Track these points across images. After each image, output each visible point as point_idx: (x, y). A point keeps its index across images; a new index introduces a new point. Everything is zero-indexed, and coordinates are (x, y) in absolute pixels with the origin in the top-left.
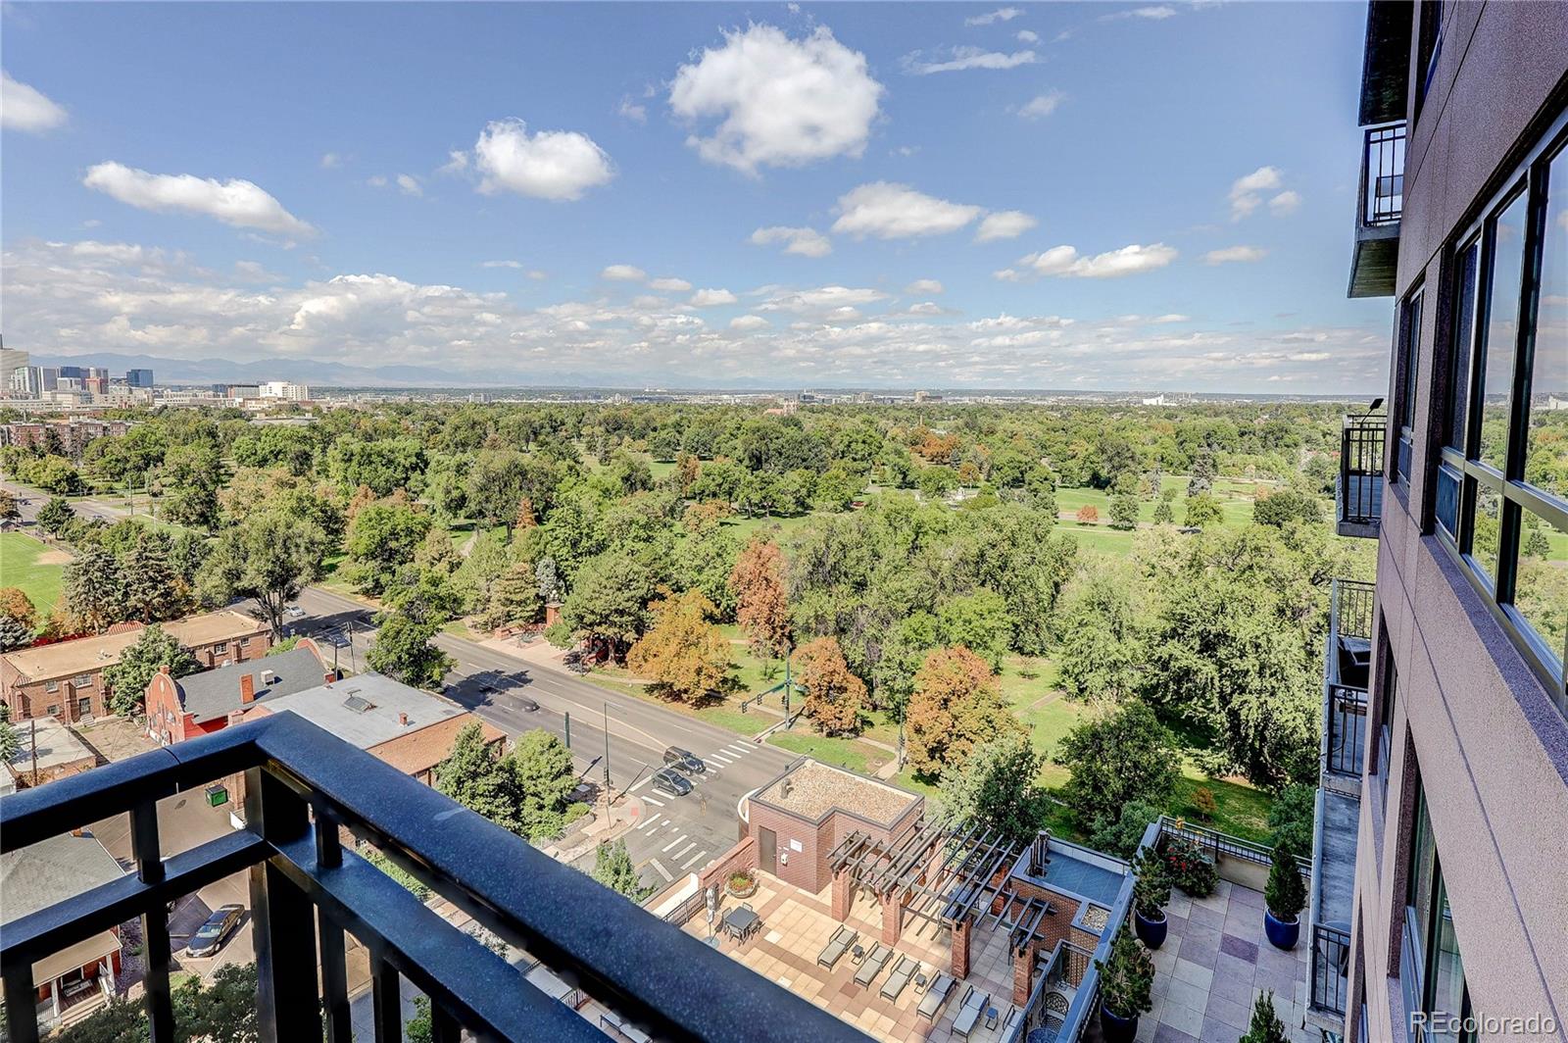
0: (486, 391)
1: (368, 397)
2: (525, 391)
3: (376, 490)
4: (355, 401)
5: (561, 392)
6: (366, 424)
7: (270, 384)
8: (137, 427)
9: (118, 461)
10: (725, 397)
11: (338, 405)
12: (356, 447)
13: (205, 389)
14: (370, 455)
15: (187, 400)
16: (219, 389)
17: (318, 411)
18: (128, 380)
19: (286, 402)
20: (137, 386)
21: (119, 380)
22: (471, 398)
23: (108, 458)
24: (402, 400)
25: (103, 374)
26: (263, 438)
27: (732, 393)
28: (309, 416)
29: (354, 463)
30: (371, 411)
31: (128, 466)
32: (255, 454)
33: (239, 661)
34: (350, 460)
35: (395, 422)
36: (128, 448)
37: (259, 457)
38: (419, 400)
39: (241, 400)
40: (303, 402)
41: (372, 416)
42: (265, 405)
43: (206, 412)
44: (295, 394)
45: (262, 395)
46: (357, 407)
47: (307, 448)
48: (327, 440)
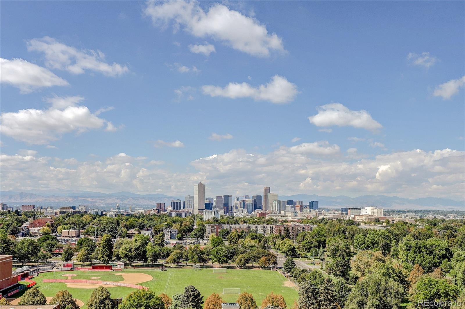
1: (411, 215)
3: (423, 268)
4: (405, 217)
6: (413, 230)
7: (367, 208)
8: (315, 227)
9: (309, 242)
11: (398, 219)
12: (413, 243)
13: (338, 210)
14: (420, 248)
15: (331, 216)
16: (345, 210)
17: (388, 222)
18: (309, 206)
19: (373, 217)
20: (313, 208)
21: (306, 206)
23: (305, 241)
24: (430, 217)
25: (301, 203)
26: (368, 235)
28: (384, 225)
29: (412, 251)
30: (414, 223)
31: (312, 245)
32: (364, 243)
34: (409, 250)
35: (429, 230)
36: (313, 237)
37: (366, 245)
38: (440, 218)
39: (353, 216)
40: (381, 217)
41: (416, 226)
42: (364, 218)
43: (339, 220)
44: (378, 213)
45: (363, 214)
46: (407, 221)
47: (388, 242)
48: (397, 239)
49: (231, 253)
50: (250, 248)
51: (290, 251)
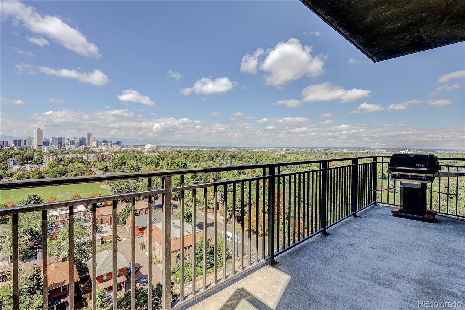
0: (198, 147)
1: (170, 148)
2: (209, 147)
4: (167, 149)
5: (218, 147)
6: (170, 155)
7: (148, 145)
8: (120, 155)
9: (116, 163)
10: (263, 149)
11: (163, 150)
12: (170, 161)
13: (133, 146)
14: (173, 163)
15: (129, 149)
16: (137, 146)
17: (158, 152)
18: (116, 144)
19: (151, 149)
20: (118, 145)
21: (114, 144)
22: (195, 149)
23: (114, 163)
24: (178, 149)
25: (111, 142)
26: (149, 158)
27: (265, 148)
28: (157, 153)
29: (170, 165)
30: (171, 152)
31: (118, 165)
32: (147, 162)
33: (146, 214)
34: (168, 164)
35: (177, 155)
36: (118, 160)
37: (147, 163)
38: (182, 149)
39: (141, 149)
40: (155, 149)
41: (171, 153)
42: (147, 150)
43: (133, 151)
44: (153, 147)
45: (146, 148)
46: (168, 151)
47: (159, 161)
48: (163, 159)
49: (64, 172)
50: (78, 168)
51: (105, 169)
